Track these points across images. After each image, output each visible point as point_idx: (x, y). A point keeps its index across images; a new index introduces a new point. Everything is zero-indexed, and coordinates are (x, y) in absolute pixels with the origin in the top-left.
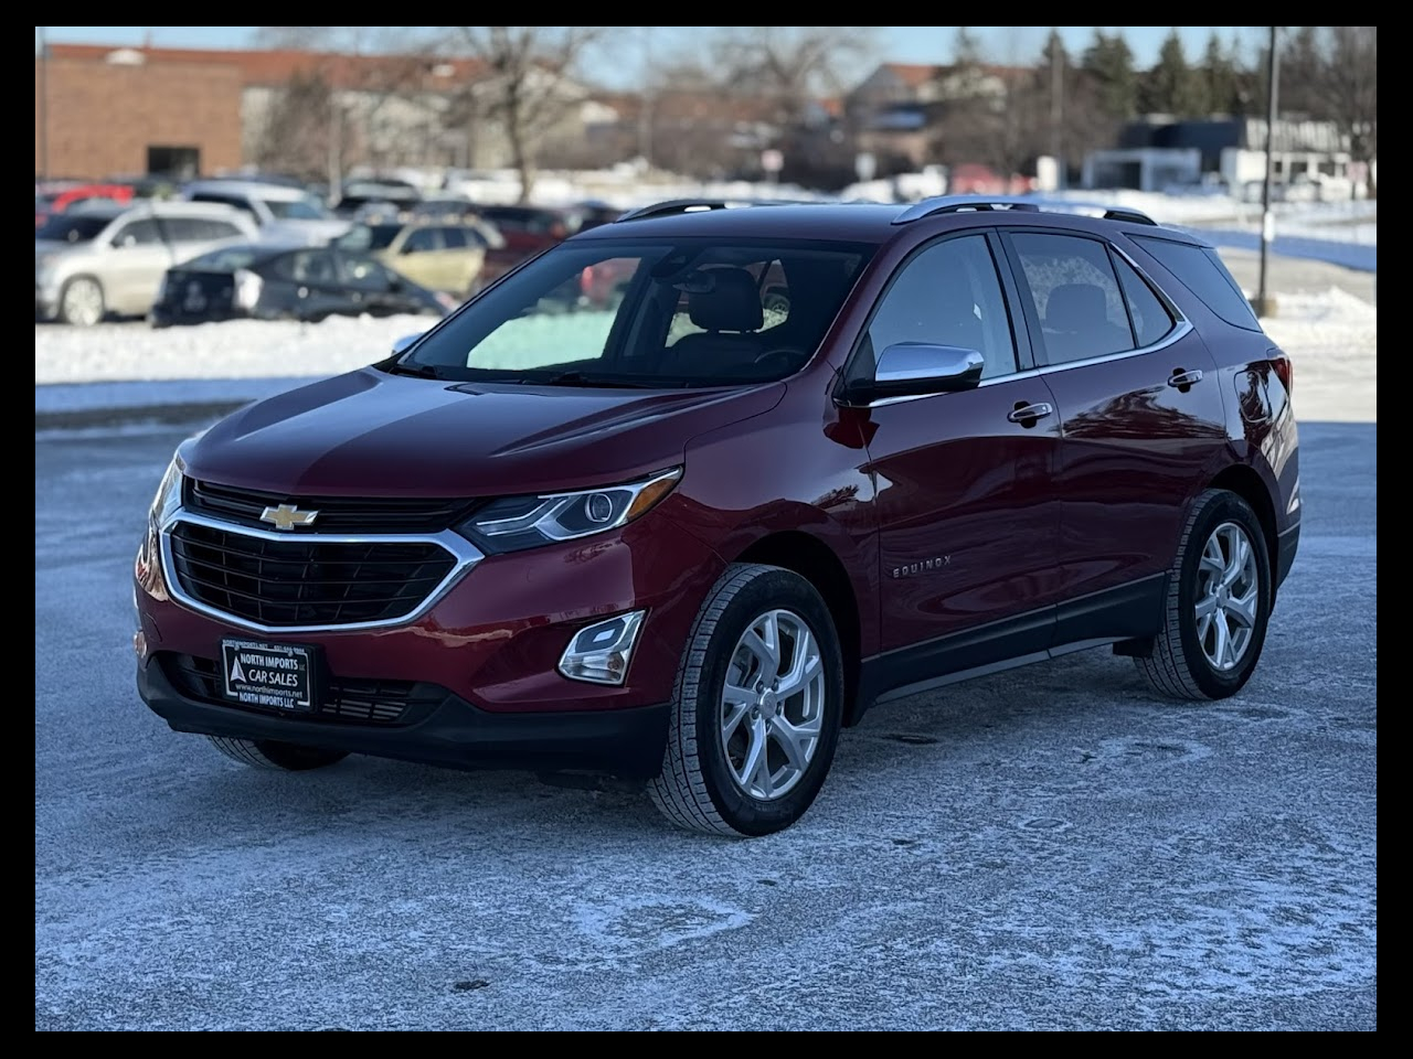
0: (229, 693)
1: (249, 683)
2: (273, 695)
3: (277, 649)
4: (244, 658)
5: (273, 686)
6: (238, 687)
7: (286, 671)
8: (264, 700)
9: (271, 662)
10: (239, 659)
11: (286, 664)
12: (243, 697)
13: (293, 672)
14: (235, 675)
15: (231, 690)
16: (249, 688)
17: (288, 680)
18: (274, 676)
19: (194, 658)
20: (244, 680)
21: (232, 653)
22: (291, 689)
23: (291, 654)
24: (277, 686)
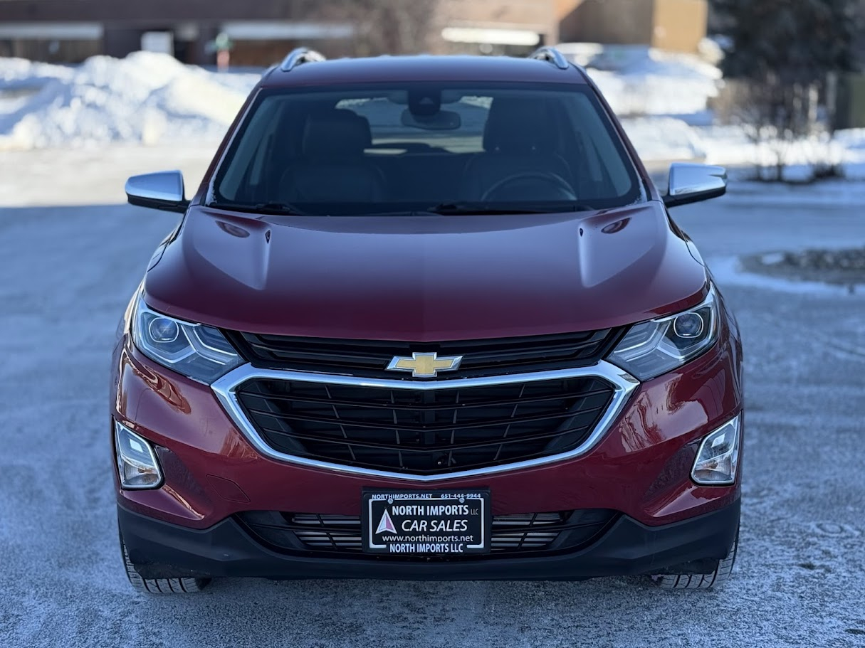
0: (372, 546)
1: (401, 533)
2: (435, 543)
3: (444, 497)
4: (396, 511)
5: (436, 534)
6: (385, 539)
7: (452, 518)
8: (422, 548)
9: (433, 511)
10: (390, 512)
11: (453, 510)
12: (393, 548)
13: (462, 517)
14: (382, 527)
15: (374, 543)
16: (400, 539)
17: (455, 525)
18: (437, 525)
19: (282, 513)
20: (395, 532)
21: (380, 508)
22: (459, 534)
23: (462, 500)
24: (441, 533)
